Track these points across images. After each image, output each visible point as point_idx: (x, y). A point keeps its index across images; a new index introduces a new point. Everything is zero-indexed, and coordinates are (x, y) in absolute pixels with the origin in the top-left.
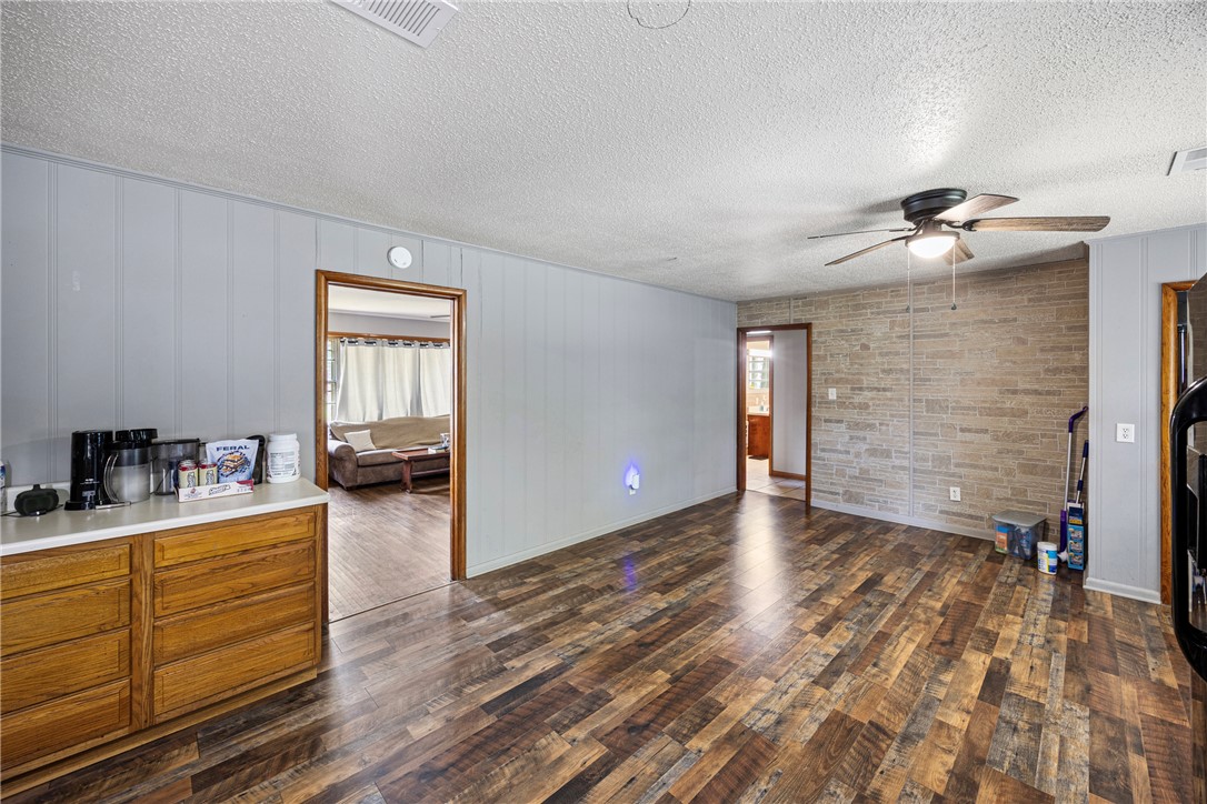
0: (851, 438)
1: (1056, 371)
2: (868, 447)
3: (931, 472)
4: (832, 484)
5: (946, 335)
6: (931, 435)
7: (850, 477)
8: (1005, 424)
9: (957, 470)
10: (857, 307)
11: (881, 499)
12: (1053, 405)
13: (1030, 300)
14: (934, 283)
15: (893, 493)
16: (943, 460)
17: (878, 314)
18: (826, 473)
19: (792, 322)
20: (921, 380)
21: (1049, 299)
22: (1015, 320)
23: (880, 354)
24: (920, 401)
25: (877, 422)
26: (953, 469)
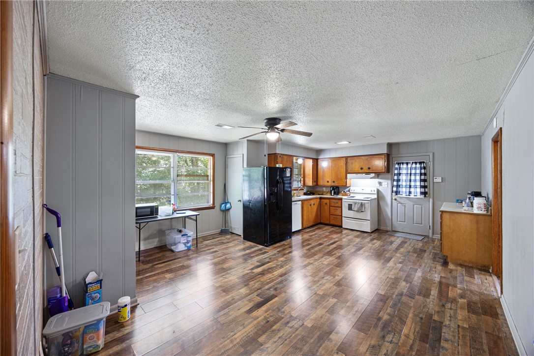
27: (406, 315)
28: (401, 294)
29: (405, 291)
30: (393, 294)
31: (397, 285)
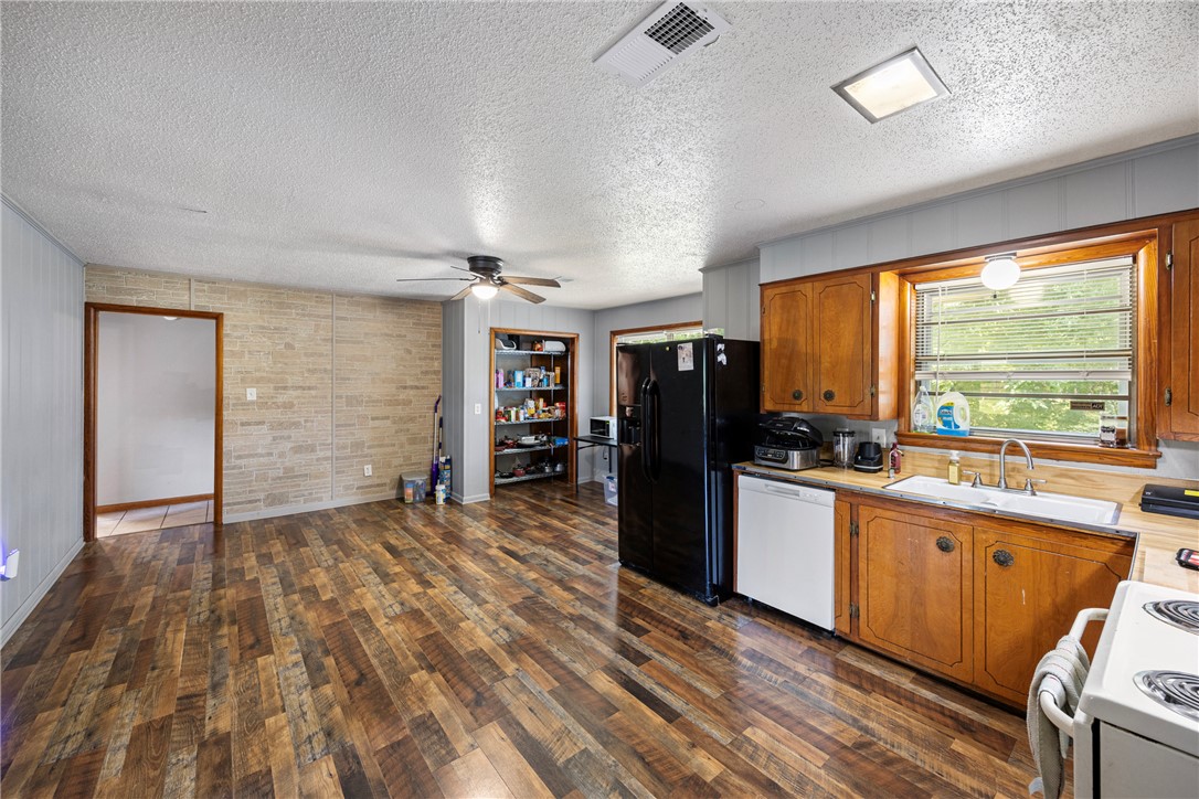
0: (274, 439)
1: (426, 373)
2: (293, 445)
3: (349, 457)
4: (250, 492)
5: (362, 342)
6: (350, 425)
7: (273, 479)
8: (400, 411)
9: (369, 451)
10: (281, 305)
11: (306, 493)
12: (426, 396)
13: (414, 324)
14: (352, 297)
15: (317, 484)
16: (358, 445)
17: (304, 315)
18: (244, 483)
19: (193, 309)
20: (342, 379)
21: (423, 324)
22: (405, 336)
23: (306, 354)
24: (341, 397)
25: (302, 420)
26: (366, 451)
27: (188, 654)
28: (215, 687)
29: (211, 702)
30: (236, 674)
31: (241, 704)
